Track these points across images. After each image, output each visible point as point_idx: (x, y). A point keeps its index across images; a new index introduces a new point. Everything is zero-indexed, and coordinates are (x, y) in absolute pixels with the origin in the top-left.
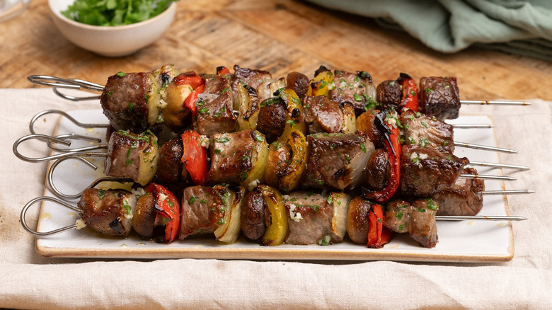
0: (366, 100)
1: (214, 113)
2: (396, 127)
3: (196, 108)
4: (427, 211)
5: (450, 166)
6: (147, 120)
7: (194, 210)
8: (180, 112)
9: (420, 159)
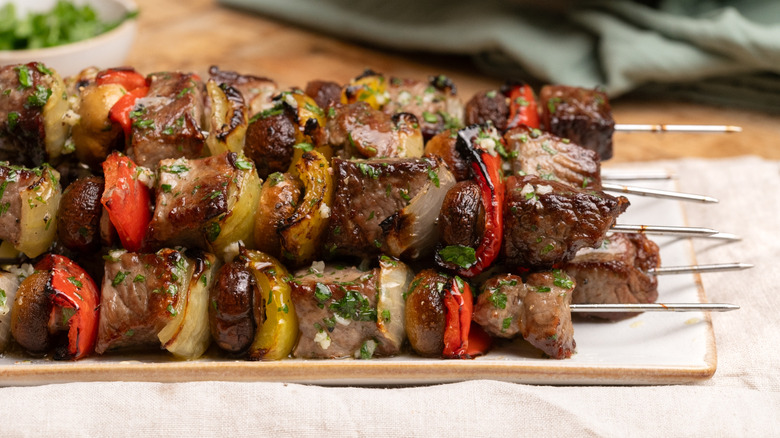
0: (444, 122)
1: (164, 128)
2: (494, 154)
3: (131, 120)
4: (554, 291)
5: (593, 206)
6: (44, 148)
7: (121, 296)
8: (104, 130)
9: (537, 195)
